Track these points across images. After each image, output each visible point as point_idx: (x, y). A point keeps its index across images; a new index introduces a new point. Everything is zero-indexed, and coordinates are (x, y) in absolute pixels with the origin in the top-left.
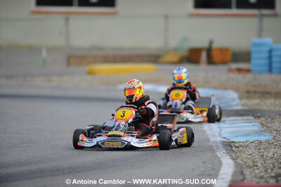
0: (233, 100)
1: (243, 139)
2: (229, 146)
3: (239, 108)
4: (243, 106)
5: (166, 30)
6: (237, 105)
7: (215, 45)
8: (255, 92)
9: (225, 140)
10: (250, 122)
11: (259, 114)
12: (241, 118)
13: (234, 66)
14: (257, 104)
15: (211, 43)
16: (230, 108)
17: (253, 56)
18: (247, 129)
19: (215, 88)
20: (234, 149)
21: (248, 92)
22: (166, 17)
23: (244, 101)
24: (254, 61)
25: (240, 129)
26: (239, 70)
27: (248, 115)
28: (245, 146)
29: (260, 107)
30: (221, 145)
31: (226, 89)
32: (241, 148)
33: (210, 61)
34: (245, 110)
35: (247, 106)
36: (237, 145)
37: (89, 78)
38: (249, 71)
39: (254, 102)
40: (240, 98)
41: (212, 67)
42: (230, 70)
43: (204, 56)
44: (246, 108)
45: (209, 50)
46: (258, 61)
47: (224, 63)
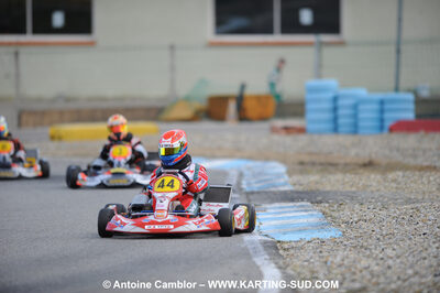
0: (279, 176)
1: (295, 237)
2: (273, 248)
3: (287, 188)
4: (295, 185)
5: (172, 68)
6: (285, 184)
7: (249, 92)
8: (313, 164)
9: (266, 238)
10: (306, 211)
11: (319, 198)
12: (291, 204)
13: (280, 123)
14: (317, 183)
15: (243, 87)
16: (273, 189)
17: (309, 106)
18: (301, 221)
19: (250, 158)
20: (281, 252)
21: (302, 163)
22: (172, 48)
23: (296, 178)
24: (310, 116)
25: (291, 221)
26: (287, 130)
27: (302, 200)
28: (299, 247)
29: (321, 188)
30: (261, 247)
31: (267, 159)
32: (292, 251)
33: (243, 117)
34: (297, 192)
35: (301, 185)
36: (286, 246)
37: (53, 145)
38: (302, 131)
39: (311, 180)
40: (290, 173)
41: (245, 126)
42: (274, 130)
43: (232, 107)
44: (300, 188)
45: (240, 99)
46: (316, 115)
47: (263, 118)
